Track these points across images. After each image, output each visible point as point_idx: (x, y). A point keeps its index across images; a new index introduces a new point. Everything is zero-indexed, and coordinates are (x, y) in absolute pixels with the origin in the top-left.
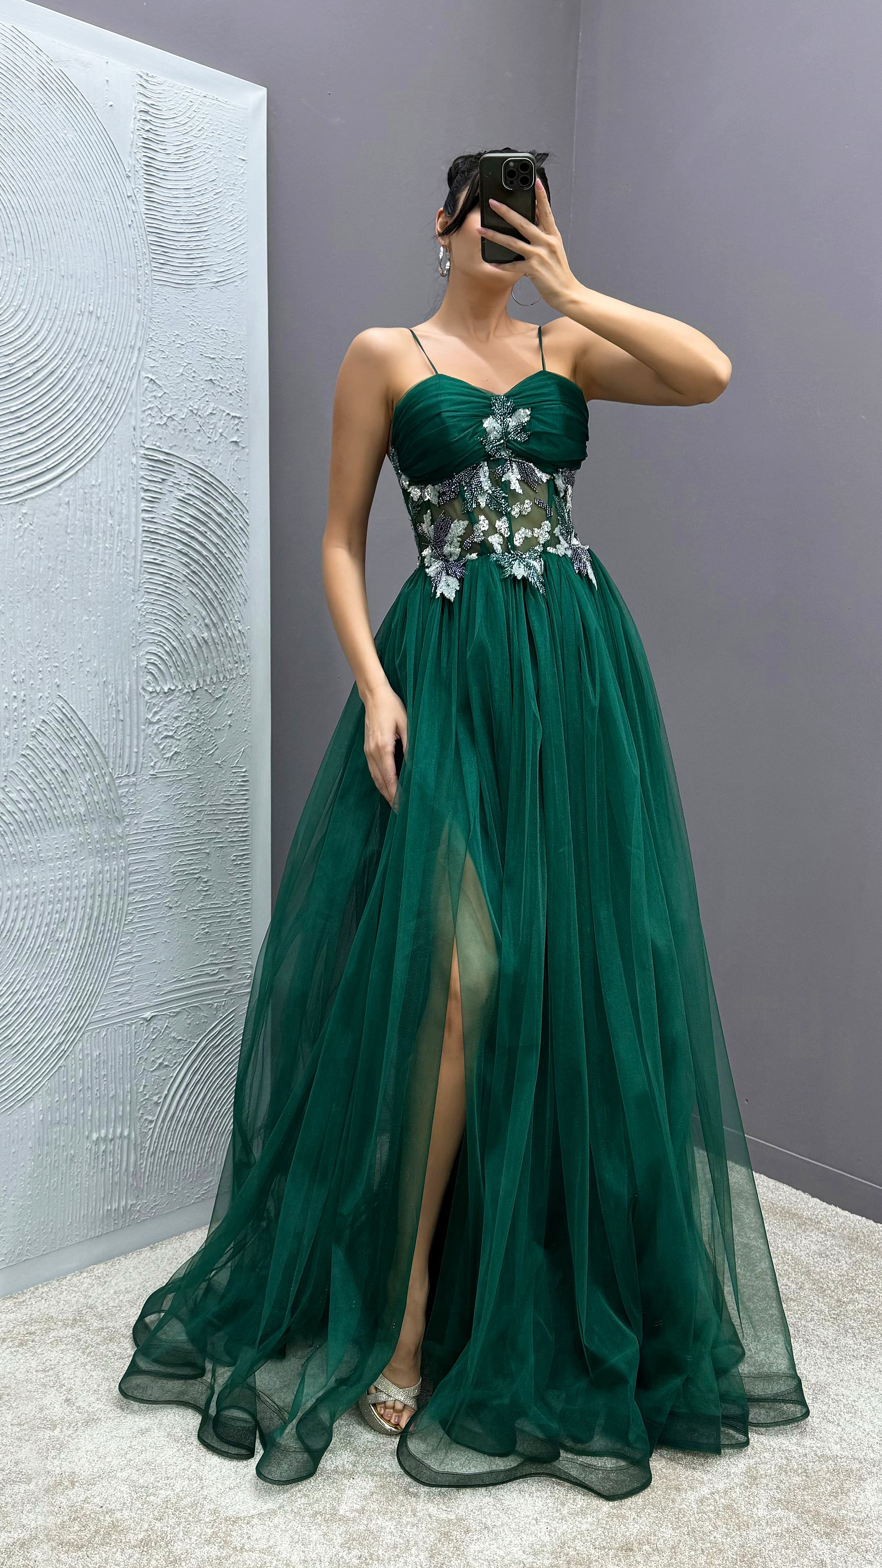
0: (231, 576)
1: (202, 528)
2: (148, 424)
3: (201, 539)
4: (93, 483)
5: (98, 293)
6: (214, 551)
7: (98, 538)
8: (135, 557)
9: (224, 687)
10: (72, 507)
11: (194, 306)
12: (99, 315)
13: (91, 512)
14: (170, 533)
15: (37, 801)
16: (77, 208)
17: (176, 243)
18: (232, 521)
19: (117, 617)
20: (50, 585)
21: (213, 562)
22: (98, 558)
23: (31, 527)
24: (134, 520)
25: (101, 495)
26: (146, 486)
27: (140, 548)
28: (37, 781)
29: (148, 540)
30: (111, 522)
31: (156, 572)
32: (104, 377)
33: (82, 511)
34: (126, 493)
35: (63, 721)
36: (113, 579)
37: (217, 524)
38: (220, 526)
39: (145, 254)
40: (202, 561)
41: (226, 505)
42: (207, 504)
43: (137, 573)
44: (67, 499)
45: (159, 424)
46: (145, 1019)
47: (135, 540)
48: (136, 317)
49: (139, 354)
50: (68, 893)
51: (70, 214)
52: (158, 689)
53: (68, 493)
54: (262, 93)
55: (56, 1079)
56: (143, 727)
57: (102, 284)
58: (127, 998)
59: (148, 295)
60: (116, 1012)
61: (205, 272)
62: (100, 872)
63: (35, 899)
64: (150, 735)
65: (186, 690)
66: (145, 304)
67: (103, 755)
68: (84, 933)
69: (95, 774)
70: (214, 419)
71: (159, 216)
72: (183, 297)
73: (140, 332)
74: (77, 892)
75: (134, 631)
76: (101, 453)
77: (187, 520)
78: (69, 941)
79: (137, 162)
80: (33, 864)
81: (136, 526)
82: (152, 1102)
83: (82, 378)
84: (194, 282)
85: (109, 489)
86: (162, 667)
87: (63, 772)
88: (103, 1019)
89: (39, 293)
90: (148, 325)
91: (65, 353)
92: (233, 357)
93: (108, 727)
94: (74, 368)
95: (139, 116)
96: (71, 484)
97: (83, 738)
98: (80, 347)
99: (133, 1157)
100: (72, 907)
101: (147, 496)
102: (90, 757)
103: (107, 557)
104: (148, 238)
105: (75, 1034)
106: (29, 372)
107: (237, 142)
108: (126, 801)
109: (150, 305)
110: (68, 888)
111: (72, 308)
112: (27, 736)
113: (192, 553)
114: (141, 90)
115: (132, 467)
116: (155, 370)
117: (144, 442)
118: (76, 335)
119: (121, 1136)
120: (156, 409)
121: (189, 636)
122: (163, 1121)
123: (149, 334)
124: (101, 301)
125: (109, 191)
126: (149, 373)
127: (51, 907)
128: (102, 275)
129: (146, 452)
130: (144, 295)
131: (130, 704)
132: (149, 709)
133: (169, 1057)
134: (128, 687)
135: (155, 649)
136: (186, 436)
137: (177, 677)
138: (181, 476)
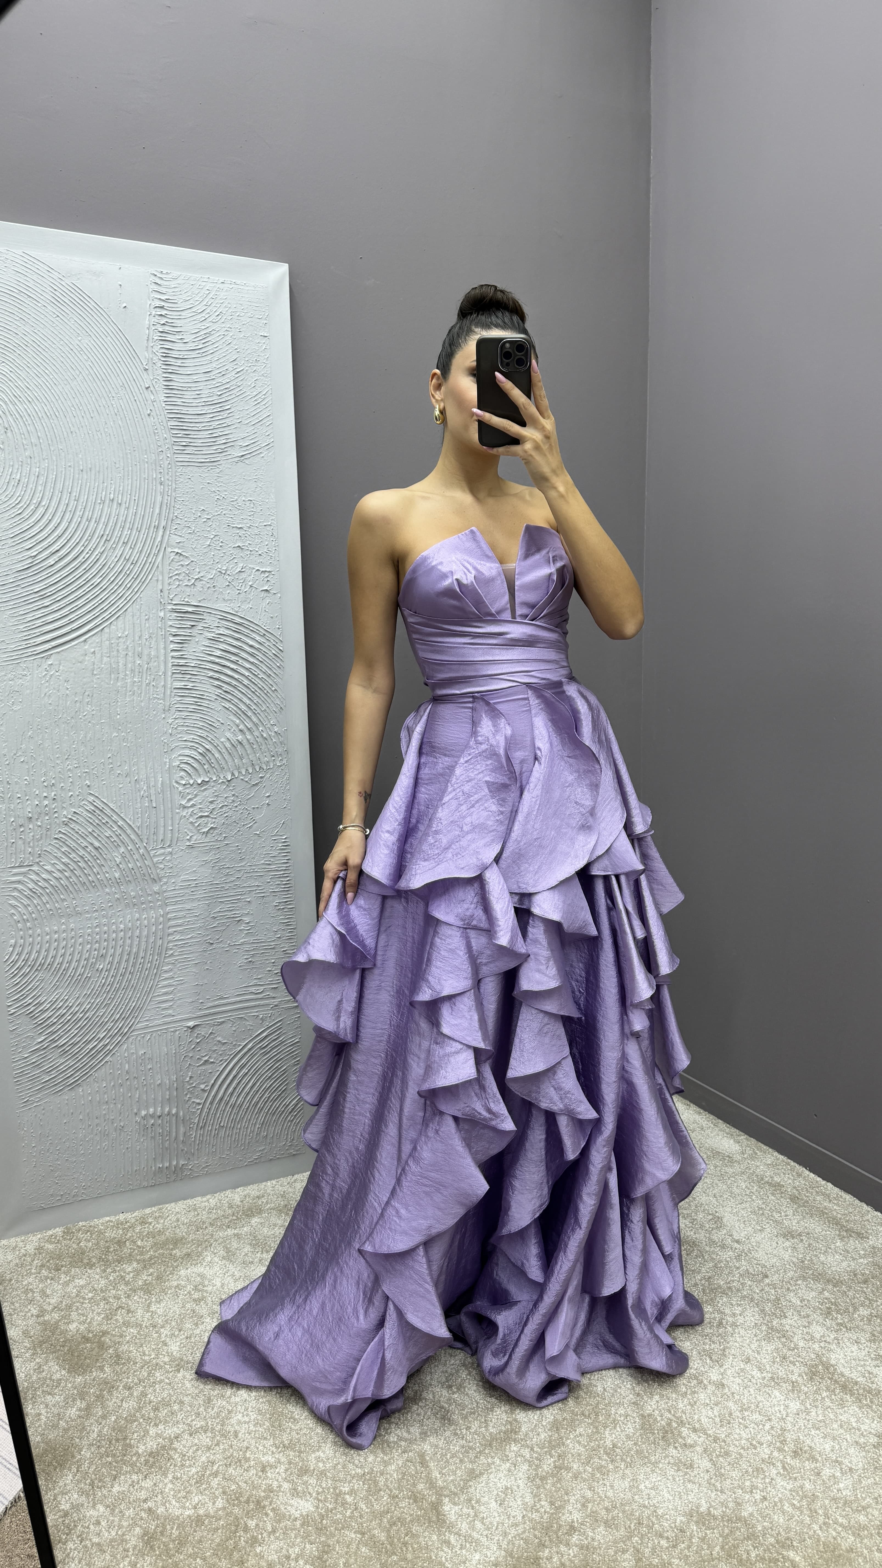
0: (265, 692)
1: (234, 658)
2: (176, 586)
3: (232, 666)
4: (120, 635)
5: (118, 481)
7: (126, 675)
8: (164, 686)
9: (260, 775)
13: (118, 657)
14: (200, 665)
15: (72, 871)
16: (93, 406)
19: (148, 732)
20: (78, 713)
22: (126, 690)
23: (58, 673)
24: (162, 658)
25: (128, 644)
26: (174, 632)
27: (169, 678)
28: (71, 856)
29: (178, 671)
30: (139, 662)
31: (187, 695)
32: (128, 556)
34: (154, 639)
35: (94, 811)
36: (143, 704)
37: (248, 653)
38: (252, 655)
40: (235, 683)
41: (258, 638)
42: (237, 639)
43: (168, 696)
44: (93, 650)
45: (187, 585)
46: (188, 1027)
47: (165, 673)
48: (159, 498)
49: (164, 532)
50: (106, 935)
51: (87, 413)
52: (191, 782)
53: (93, 645)
54: (282, 269)
55: (103, 1070)
56: (177, 811)
57: (122, 472)
58: (170, 1012)
59: (171, 477)
60: (160, 1022)
61: (230, 449)
62: (138, 920)
63: (73, 941)
64: (185, 816)
65: (221, 781)
66: (168, 485)
67: (137, 834)
68: (123, 965)
69: (129, 848)
70: (243, 575)
71: (179, 402)
72: (207, 475)
73: (164, 512)
74: (114, 935)
75: (166, 741)
76: (127, 613)
77: (218, 653)
78: (108, 970)
79: (154, 355)
80: (70, 916)
81: (165, 663)
82: (199, 1089)
83: (105, 559)
84: (218, 459)
85: (137, 638)
86: (196, 765)
87: (96, 848)
88: (147, 1027)
89: (58, 489)
90: (173, 504)
91: (87, 540)
92: (261, 524)
93: (141, 813)
94: (97, 553)
95: (154, 312)
96: (97, 639)
97: (116, 823)
98: (102, 533)
99: (182, 1130)
100: (110, 946)
101: (177, 639)
102: (123, 836)
103: (136, 689)
104: (169, 424)
105: (120, 1038)
106: (51, 561)
107: (258, 320)
108: (162, 866)
109: (174, 485)
110: (105, 933)
111: (92, 498)
112: (59, 825)
113: (223, 677)
114: (156, 288)
115: (160, 619)
116: (181, 544)
117: (172, 600)
118: (97, 522)
119: (169, 1113)
120: (184, 575)
121: (222, 740)
122: (211, 1103)
123: (174, 513)
124: (121, 489)
125: (126, 386)
126: (175, 548)
127: (89, 946)
128: (122, 464)
129: (174, 607)
130: (167, 477)
131: (163, 795)
132: (183, 797)
133: (215, 1055)
134: (160, 782)
135: (188, 753)
136: (215, 591)
137: (211, 771)
138: (211, 621)
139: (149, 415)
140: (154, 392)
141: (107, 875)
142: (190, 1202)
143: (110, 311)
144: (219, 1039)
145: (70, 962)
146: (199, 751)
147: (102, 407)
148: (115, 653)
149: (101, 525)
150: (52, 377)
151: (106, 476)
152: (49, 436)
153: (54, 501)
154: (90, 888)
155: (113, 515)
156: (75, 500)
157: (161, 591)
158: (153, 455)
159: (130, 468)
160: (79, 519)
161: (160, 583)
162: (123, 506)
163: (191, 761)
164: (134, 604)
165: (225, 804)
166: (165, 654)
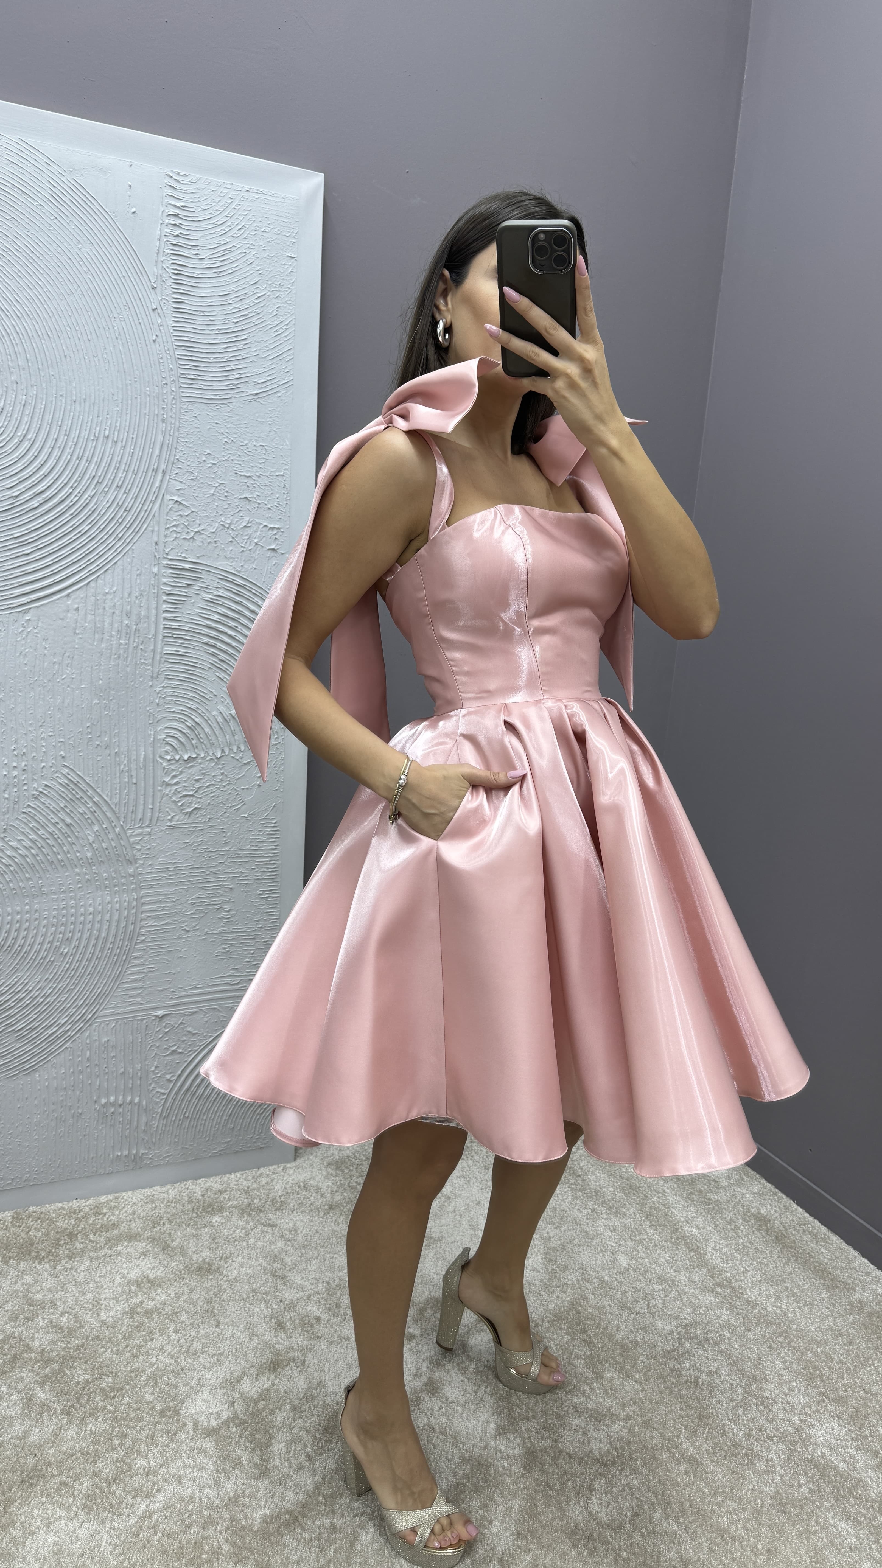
1: (232, 624)
2: (172, 539)
3: (230, 632)
4: (107, 591)
5: (115, 416)
7: (111, 636)
8: (154, 651)
12: (116, 439)
13: (103, 615)
14: (195, 629)
15: (39, 848)
19: (132, 700)
20: (56, 676)
22: (110, 653)
23: (35, 631)
24: (153, 620)
26: (169, 591)
27: (160, 642)
28: (39, 833)
29: (170, 635)
30: (127, 622)
31: (178, 662)
32: (122, 501)
33: (93, 615)
34: (146, 597)
35: (68, 785)
36: (128, 670)
40: (231, 651)
42: (238, 603)
43: (157, 662)
44: (76, 606)
45: (185, 539)
46: (157, 1016)
47: (155, 636)
48: (160, 438)
49: (163, 477)
50: (73, 918)
51: (84, 334)
52: (177, 757)
53: (77, 601)
54: (318, 179)
55: (62, 1056)
56: (160, 788)
57: (120, 406)
58: (138, 1000)
59: (175, 414)
60: (126, 1010)
61: (243, 385)
62: (109, 903)
63: (37, 922)
64: (167, 795)
65: (209, 758)
66: (171, 424)
67: (114, 811)
68: (90, 949)
69: (104, 826)
70: (249, 531)
71: (189, 327)
72: (215, 413)
73: (165, 454)
74: (82, 918)
75: (152, 711)
76: (116, 566)
77: (216, 617)
78: (74, 955)
79: (164, 271)
80: (34, 896)
81: (156, 624)
82: (165, 1079)
83: (95, 504)
84: (229, 396)
85: (126, 595)
86: (183, 739)
87: (68, 825)
88: (112, 1014)
89: (46, 421)
90: (175, 445)
91: (76, 481)
92: (273, 474)
93: (120, 790)
94: (87, 496)
95: (167, 221)
96: (81, 594)
97: (91, 798)
98: (94, 474)
99: (144, 1119)
100: (78, 930)
101: (171, 599)
102: (98, 813)
103: (122, 652)
104: (176, 353)
105: (82, 1025)
106: (35, 503)
107: (285, 238)
108: (138, 847)
109: (177, 423)
110: (72, 915)
111: (85, 434)
112: (28, 798)
113: (219, 644)
114: (171, 192)
115: (153, 575)
116: (181, 492)
117: (167, 554)
118: (89, 461)
119: (130, 1103)
120: (182, 526)
121: (214, 713)
122: (177, 1094)
123: (175, 456)
124: (118, 424)
125: (131, 306)
126: (174, 495)
127: (54, 929)
128: (121, 396)
129: (169, 563)
130: (170, 414)
131: (145, 770)
132: (167, 774)
133: (184, 1046)
134: (143, 756)
135: (175, 724)
136: (216, 547)
137: (200, 747)
138: (209, 580)
139: (154, 341)
140: (161, 314)
141: (78, 854)
142: (148, 1192)
143: (116, 216)
144: (189, 1029)
145: (32, 945)
146: (188, 724)
147: (102, 329)
148: (101, 611)
149: (93, 465)
150: (45, 289)
151: (101, 409)
152: (39, 360)
153: (42, 435)
154: (59, 867)
155: (107, 454)
156: (65, 435)
157: (156, 543)
158: (156, 388)
159: (130, 402)
160: (69, 457)
161: (155, 534)
162: (119, 444)
163: (178, 735)
164: (125, 557)
165: (213, 783)
166: (157, 615)
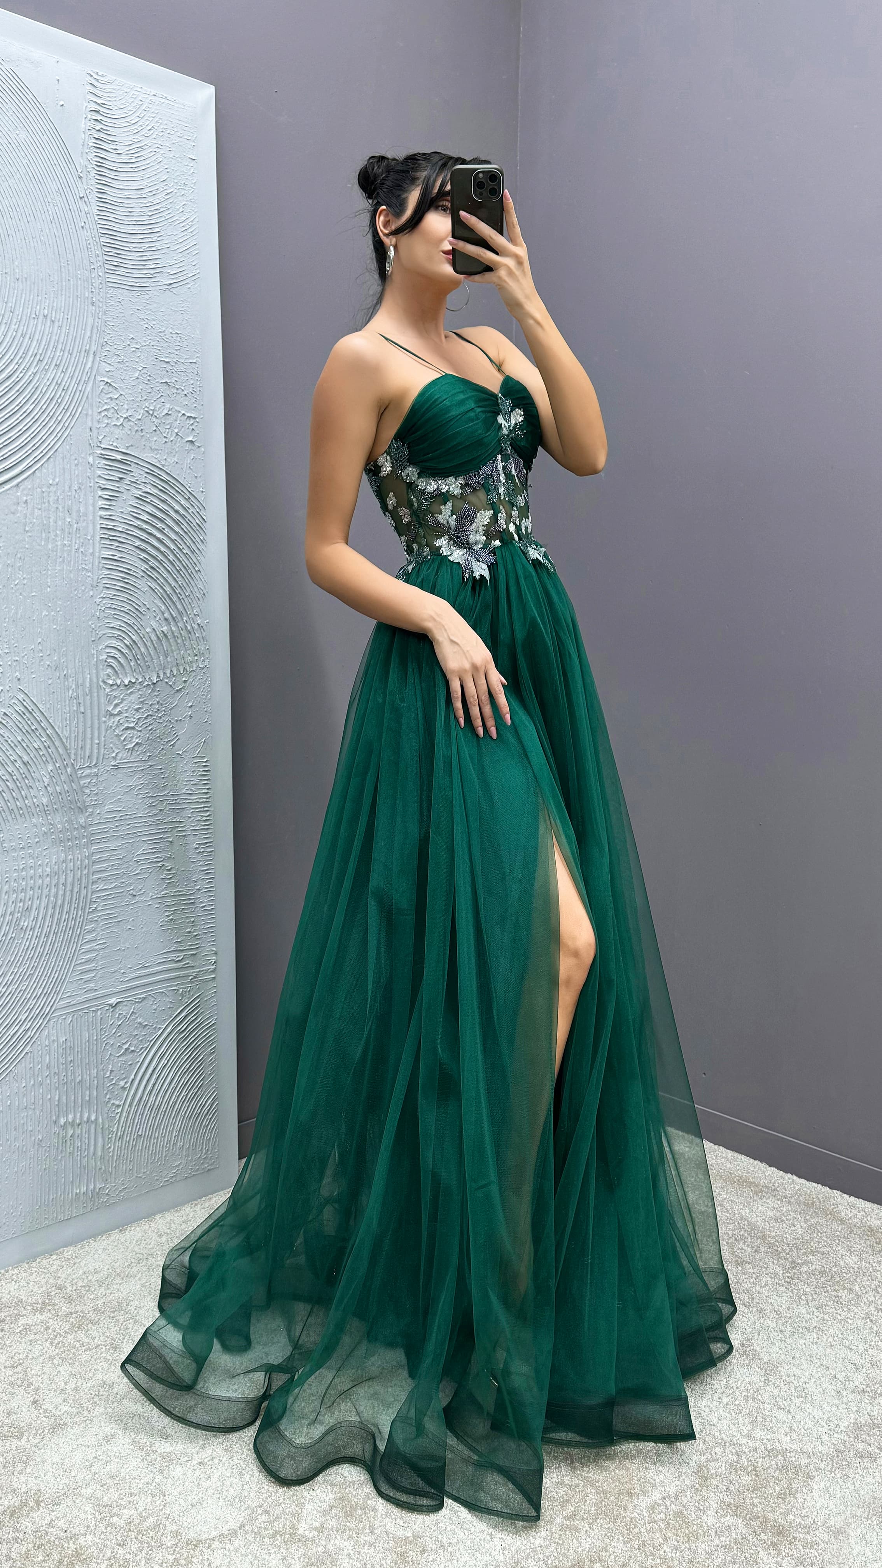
0: (189, 571)
1: (160, 525)
2: (104, 425)
3: (159, 536)
4: (51, 482)
5: (52, 296)
6: (173, 547)
7: (56, 537)
8: (93, 554)
9: (184, 679)
10: (30, 506)
11: (147, 309)
12: (53, 319)
13: (49, 513)
14: (128, 530)
16: (30, 209)
17: (129, 245)
18: (189, 517)
19: (76, 612)
20: (10, 581)
21: (171, 557)
22: (56, 557)
24: (91, 518)
25: (58, 494)
26: (103, 484)
27: (98, 545)
29: (106, 536)
30: (68, 521)
31: (114, 568)
32: (60, 381)
33: (40, 509)
34: (83, 491)
35: (24, 714)
36: (72, 576)
37: (174, 520)
38: (177, 522)
39: (98, 256)
40: (161, 557)
41: (183, 502)
42: (162, 500)
43: (96, 568)
44: (25, 498)
45: (117, 426)
46: (110, 1005)
47: (93, 538)
48: (91, 320)
49: (95, 359)
50: (32, 882)
51: (24, 216)
52: (118, 682)
53: (25, 492)
54: (209, 91)
55: (23, 1064)
56: (104, 719)
57: (56, 287)
58: (94, 985)
59: (102, 298)
60: (82, 1002)
61: (159, 275)
62: (63, 861)
64: (111, 728)
65: (146, 683)
66: (99, 307)
67: (65, 746)
68: (48, 921)
69: (57, 765)
70: (172, 419)
71: (112, 218)
72: (137, 301)
73: (95, 335)
74: (40, 881)
75: (93, 626)
76: (57, 453)
77: (145, 516)
78: (33, 929)
79: (88, 162)
81: (94, 524)
82: (118, 1087)
83: (38, 380)
84: (148, 285)
85: (67, 488)
86: (123, 661)
88: (68, 1006)
90: (103, 328)
92: (187, 361)
93: (69, 719)
94: (30, 373)
95: (89, 116)
96: (29, 484)
97: (45, 730)
98: (35, 351)
99: (100, 1141)
100: (36, 896)
101: (105, 494)
102: (52, 748)
103: (65, 554)
104: (101, 240)
105: (41, 1021)
107: (187, 141)
108: (88, 791)
109: (104, 308)
110: (31, 878)
111: (30, 313)
113: (150, 549)
114: (92, 89)
115: (89, 466)
116: (112, 375)
117: (100, 443)
118: (31, 339)
119: (88, 1121)
120: (114, 413)
121: (148, 630)
122: (132, 1102)
123: (105, 337)
124: (57, 304)
125: (62, 192)
126: (105, 377)
127: (15, 896)
128: (56, 279)
129: (103, 452)
130: (98, 298)
131: (91, 696)
132: (110, 702)
133: (136, 1042)
134: (88, 680)
135: (114, 643)
136: (142, 436)
137: (137, 671)
138: (138, 474)
139: (82, 228)
140: (88, 203)
141: (35, 800)
143: (47, 107)
144: (140, 1020)
146: (124, 641)
147: (38, 212)
148: (46, 505)
149: (35, 343)
154: (18, 817)
155: (48, 334)
156: (11, 311)
157: (91, 432)
158: (86, 272)
159: (65, 285)
160: (14, 333)
161: (90, 421)
162: (56, 324)
163: (118, 656)
164: (64, 447)
165: (150, 713)
166: (94, 513)
